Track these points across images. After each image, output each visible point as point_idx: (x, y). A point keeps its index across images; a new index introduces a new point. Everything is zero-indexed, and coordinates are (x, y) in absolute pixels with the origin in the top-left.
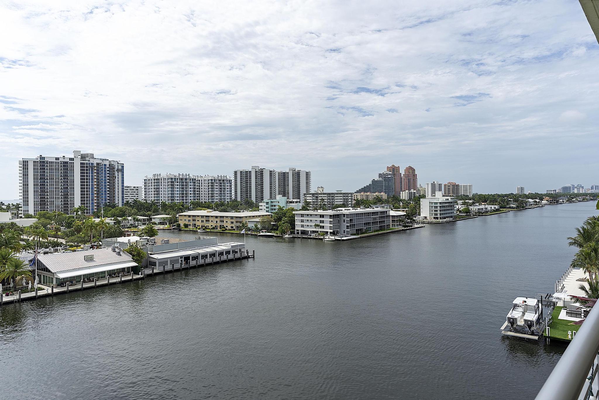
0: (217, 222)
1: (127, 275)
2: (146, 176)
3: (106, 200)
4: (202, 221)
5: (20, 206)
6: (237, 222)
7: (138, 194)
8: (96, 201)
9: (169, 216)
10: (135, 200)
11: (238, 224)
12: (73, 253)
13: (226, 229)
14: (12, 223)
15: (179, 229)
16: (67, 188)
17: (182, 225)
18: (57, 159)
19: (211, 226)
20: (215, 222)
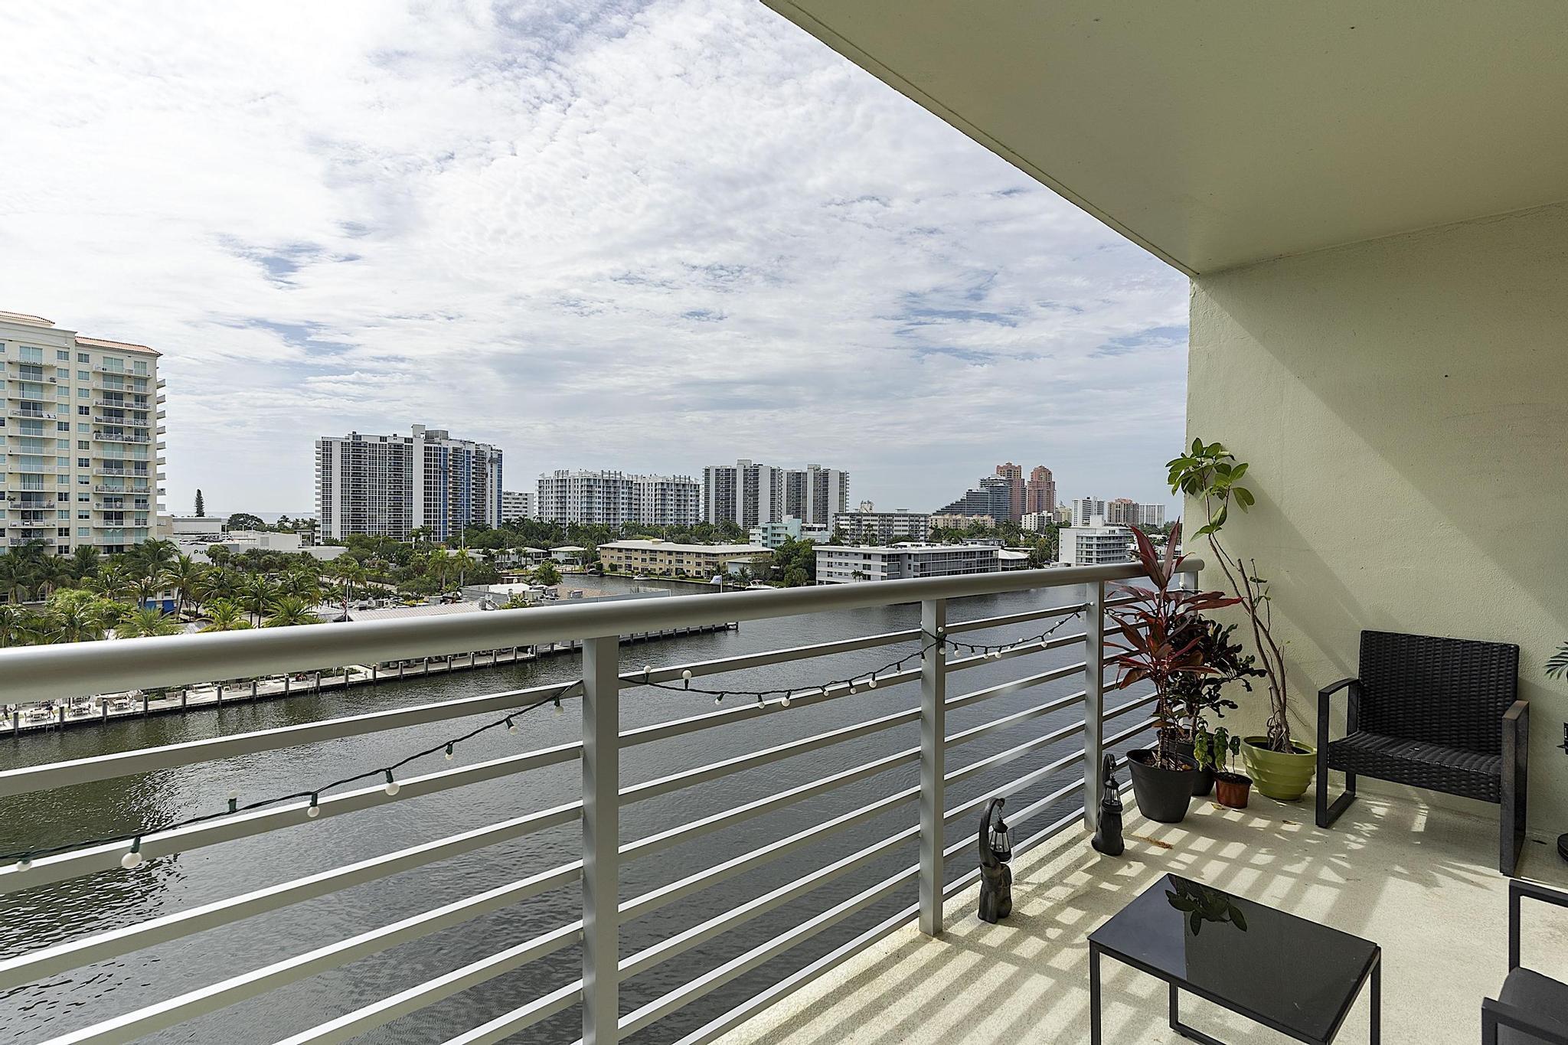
0: (670, 562)
1: (506, 653)
2: (542, 475)
3: (468, 517)
4: (644, 560)
5: (316, 523)
6: (707, 563)
7: (526, 508)
8: (451, 518)
9: (583, 549)
10: (520, 518)
11: (711, 567)
12: (411, 608)
13: (687, 577)
14: (304, 553)
15: (600, 572)
17: (606, 567)
18: (383, 439)
19: (660, 569)
20: (667, 563)
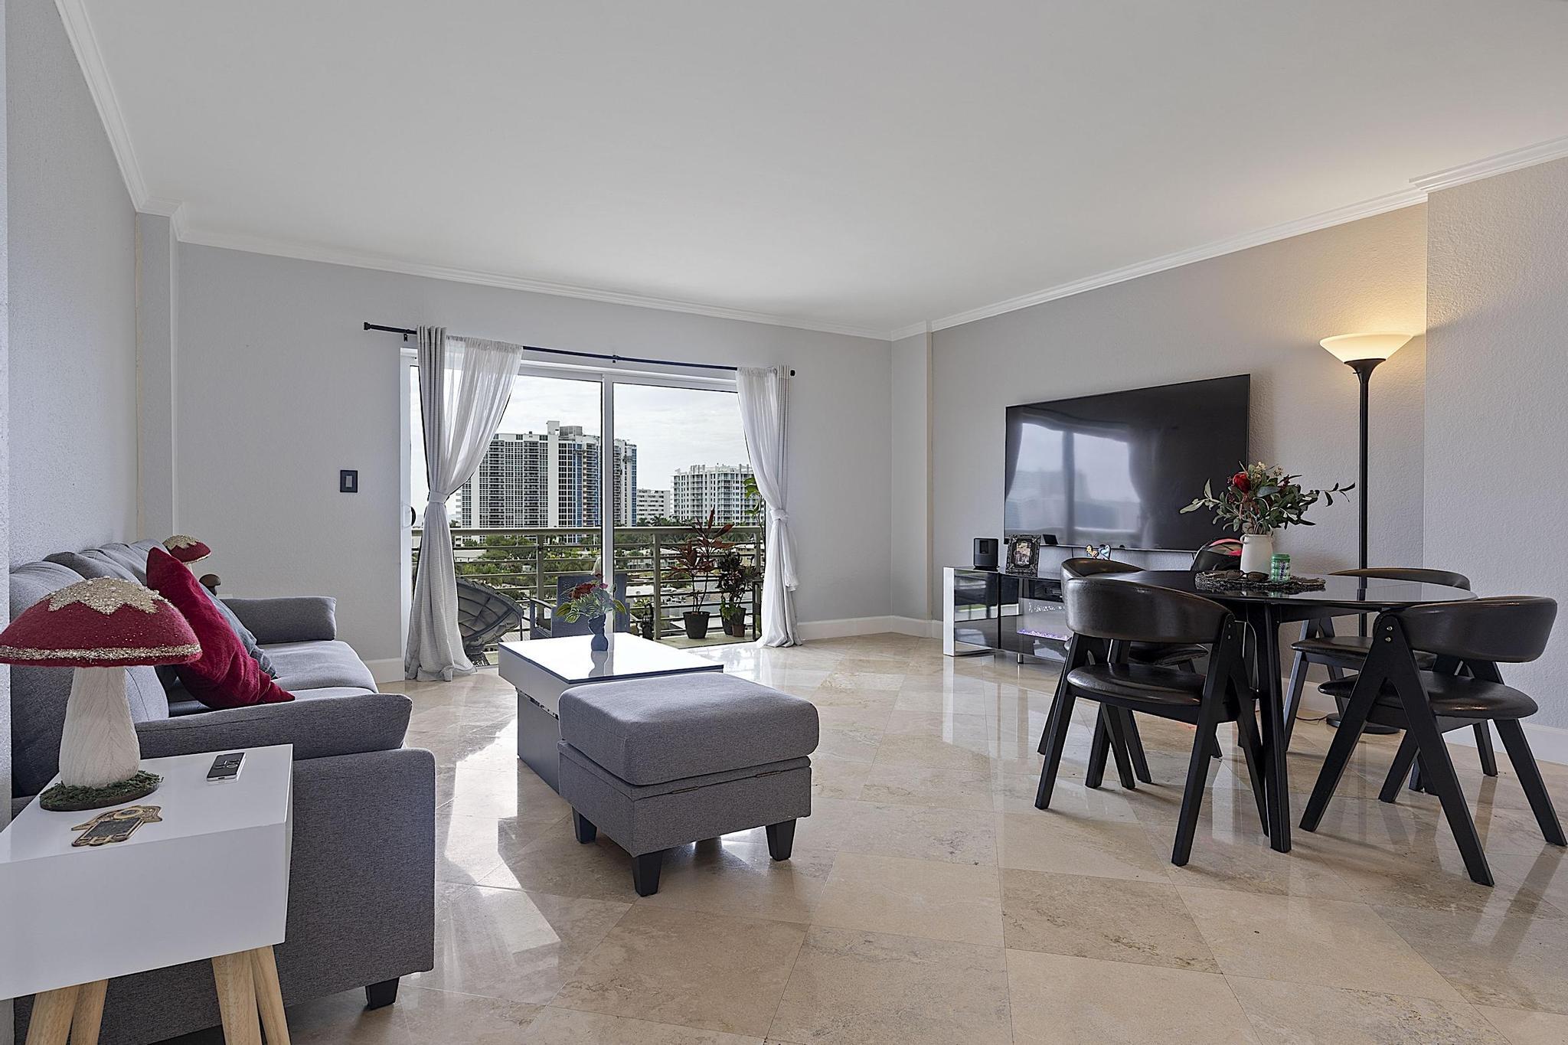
2: (678, 470)
7: (662, 506)
8: (585, 519)
10: (656, 517)
16: (536, 492)
18: (519, 437)
